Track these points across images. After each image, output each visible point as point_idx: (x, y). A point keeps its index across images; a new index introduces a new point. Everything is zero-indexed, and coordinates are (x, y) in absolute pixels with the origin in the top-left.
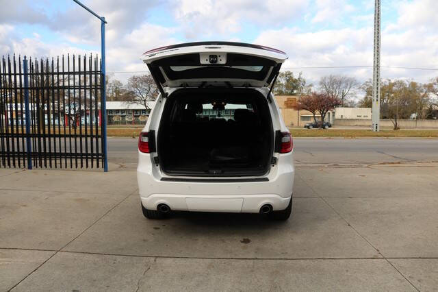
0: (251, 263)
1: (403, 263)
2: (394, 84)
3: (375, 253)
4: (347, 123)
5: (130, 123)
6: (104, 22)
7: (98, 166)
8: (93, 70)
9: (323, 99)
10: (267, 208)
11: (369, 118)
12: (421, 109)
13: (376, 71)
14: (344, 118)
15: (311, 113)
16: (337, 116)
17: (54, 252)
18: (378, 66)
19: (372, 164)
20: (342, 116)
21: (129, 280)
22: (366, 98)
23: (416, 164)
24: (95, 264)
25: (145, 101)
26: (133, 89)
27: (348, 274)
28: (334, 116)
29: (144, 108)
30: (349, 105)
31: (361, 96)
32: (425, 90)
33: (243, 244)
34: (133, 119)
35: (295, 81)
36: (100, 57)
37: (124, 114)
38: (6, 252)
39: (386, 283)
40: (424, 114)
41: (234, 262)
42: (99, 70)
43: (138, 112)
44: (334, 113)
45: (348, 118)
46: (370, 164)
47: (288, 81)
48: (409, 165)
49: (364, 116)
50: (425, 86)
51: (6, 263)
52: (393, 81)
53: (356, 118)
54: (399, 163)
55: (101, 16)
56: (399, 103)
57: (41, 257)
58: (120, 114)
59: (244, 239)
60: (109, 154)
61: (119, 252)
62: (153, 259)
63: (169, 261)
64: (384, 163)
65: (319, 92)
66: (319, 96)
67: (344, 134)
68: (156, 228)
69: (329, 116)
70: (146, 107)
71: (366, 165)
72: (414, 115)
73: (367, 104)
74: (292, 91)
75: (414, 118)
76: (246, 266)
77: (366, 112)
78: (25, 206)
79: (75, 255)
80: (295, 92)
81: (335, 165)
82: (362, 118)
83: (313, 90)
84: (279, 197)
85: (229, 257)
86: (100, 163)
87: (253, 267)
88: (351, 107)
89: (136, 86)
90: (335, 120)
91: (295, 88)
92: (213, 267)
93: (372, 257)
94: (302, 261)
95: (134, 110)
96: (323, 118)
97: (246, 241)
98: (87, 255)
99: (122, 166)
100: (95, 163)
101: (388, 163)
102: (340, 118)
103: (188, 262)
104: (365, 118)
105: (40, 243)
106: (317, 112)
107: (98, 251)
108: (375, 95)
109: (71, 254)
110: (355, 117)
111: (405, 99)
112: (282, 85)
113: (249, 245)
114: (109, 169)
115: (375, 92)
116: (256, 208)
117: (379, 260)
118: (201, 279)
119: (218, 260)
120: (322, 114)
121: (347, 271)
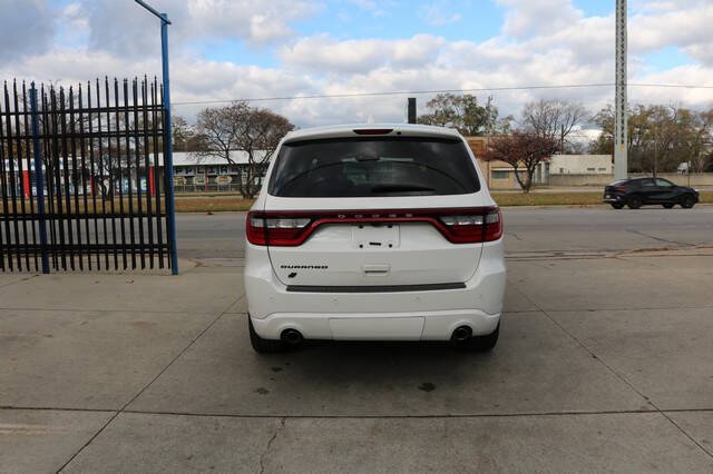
0: (441, 423)
1: (690, 418)
2: (650, 113)
3: (641, 403)
4: (571, 181)
5: (202, 188)
6: (165, 23)
7: (161, 266)
8: (150, 103)
9: (530, 141)
10: (463, 332)
11: (609, 171)
12: (697, 154)
13: (620, 91)
14: (565, 172)
15: (509, 165)
16: (554, 169)
17: (113, 413)
18: (623, 84)
19: (622, 251)
20: (561, 170)
21: (246, 456)
22: (602, 137)
23: (694, 251)
24: (184, 432)
25: (227, 151)
26: (206, 132)
27: (602, 437)
28: (548, 169)
29: (226, 162)
30: (574, 151)
31: (595, 134)
32: (703, 123)
33: (423, 393)
34: (206, 181)
35: (480, 111)
36: (160, 81)
37: (190, 174)
38: (35, 414)
39: (665, 452)
40: (701, 163)
41: (412, 423)
42: (159, 102)
43: (215, 170)
44: (548, 164)
45: (572, 172)
46: (618, 252)
47: (467, 110)
48: (683, 252)
49: (600, 169)
50: (703, 115)
51: (39, 432)
52: (647, 108)
53: (587, 172)
54: (666, 249)
55: (160, 12)
56: (658, 145)
57: (94, 421)
58: (183, 174)
59: (425, 384)
60: (180, 244)
61: (222, 411)
62: (278, 421)
63: (306, 423)
64: (641, 251)
65: (522, 130)
66: (523, 136)
67: (567, 200)
68: (276, 370)
69: (540, 170)
70: (229, 160)
71: (611, 254)
72: (684, 166)
73: (605, 147)
74: (476, 128)
75: (684, 171)
76: (434, 428)
77: (603, 161)
78: (50, 336)
79: (150, 417)
80: (481, 129)
81: (558, 254)
82: (597, 172)
83: (513, 125)
84: (483, 314)
85: (402, 413)
86: (166, 260)
87: (446, 430)
88: (577, 154)
89: (212, 126)
90: (549, 176)
91: (480, 122)
92: (380, 431)
93: (639, 409)
94: (524, 417)
95: (206, 167)
96: (531, 173)
97: (428, 387)
98: (168, 417)
99: (199, 264)
100: (156, 259)
101: (648, 250)
102: (558, 172)
103: (338, 424)
104: (602, 172)
105: (88, 399)
106: (521, 164)
107: (185, 410)
108: (619, 132)
109: (141, 415)
110: (584, 171)
111: (669, 139)
112: (458, 117)
113: (433, 393)
114: (179, 271)
115: (619, 128)
116: (445, 332)
117: (651, 414)
118: (364, 450)
119: (387, 420)
120: (528, 167)
121: (600, 433)
